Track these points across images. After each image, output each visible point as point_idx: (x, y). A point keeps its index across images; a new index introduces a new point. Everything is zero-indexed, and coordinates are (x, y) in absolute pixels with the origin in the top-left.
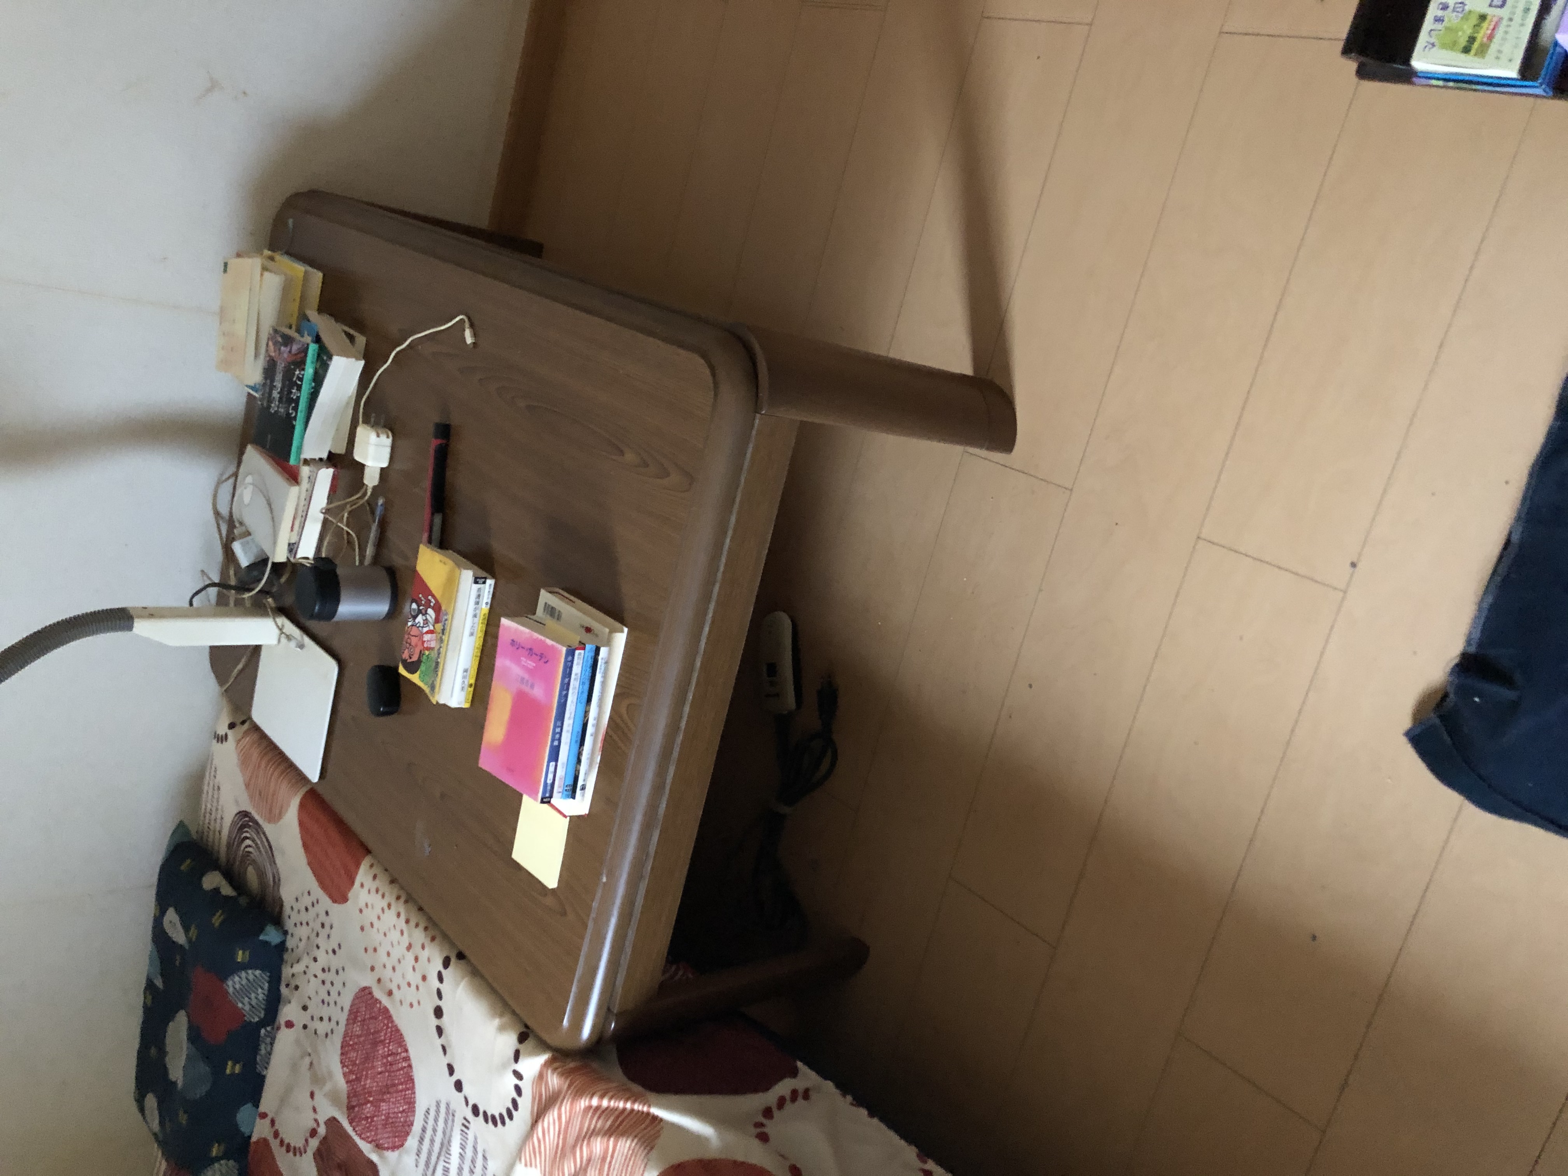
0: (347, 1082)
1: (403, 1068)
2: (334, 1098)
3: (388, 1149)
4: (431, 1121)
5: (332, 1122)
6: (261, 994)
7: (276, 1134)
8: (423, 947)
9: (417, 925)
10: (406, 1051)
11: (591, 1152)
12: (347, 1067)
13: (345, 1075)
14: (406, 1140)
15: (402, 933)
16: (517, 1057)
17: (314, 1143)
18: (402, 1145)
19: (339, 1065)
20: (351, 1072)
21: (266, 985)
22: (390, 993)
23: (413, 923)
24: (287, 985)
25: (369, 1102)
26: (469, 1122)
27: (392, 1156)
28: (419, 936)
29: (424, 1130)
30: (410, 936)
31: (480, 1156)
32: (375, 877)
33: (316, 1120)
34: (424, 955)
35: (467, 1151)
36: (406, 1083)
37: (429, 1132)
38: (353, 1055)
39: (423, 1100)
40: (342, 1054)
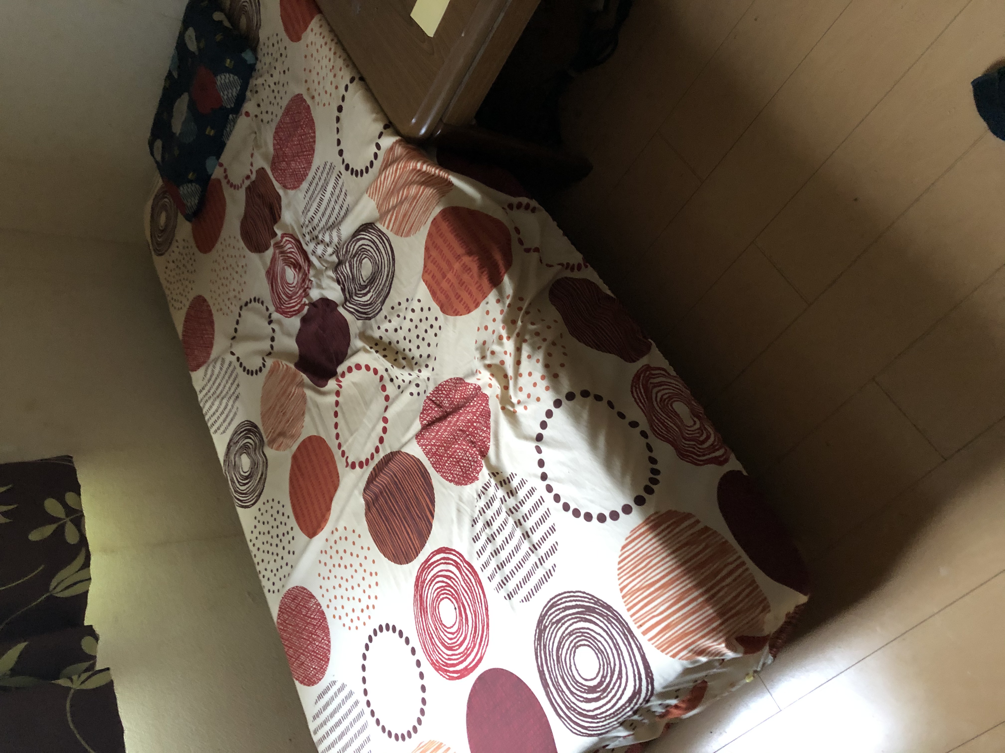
0: (274, 150)
1: (310, 142)
2: (265, 157)
3: (289, 189)
4: (319, 174)
5: (261, 171)
6: (234, 92)
7: (226, 177)
8: (341, 70)
9: (340, 57)
10: (314, 133)
11: (409, 193)
12: (276, 140)
13: (274, 145)
14: (301, 184)
15: (330, 60)
16: (380, 136)
17: (247, 183)
18: (299, 186)
19: (272, 139)
20: (278, 144)
21: (239, 88)
22: (313, 97)
23: (338, 55)
24: (251, 91)
25: (285, 161)
26: (341, 174)
27: (291, 192)
28: (340, 62)
29: (314, 178)
30: (334, 62)
31: (343, 193)
32: (321, 26)
33: (251, 170)
34: (340, 74)
35: (336, 190)
36: (309, 151)
37: (317, 179)
38: (281, 134)
39: (317, 161)
40: (275, 132)
